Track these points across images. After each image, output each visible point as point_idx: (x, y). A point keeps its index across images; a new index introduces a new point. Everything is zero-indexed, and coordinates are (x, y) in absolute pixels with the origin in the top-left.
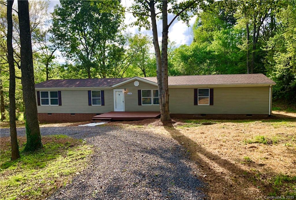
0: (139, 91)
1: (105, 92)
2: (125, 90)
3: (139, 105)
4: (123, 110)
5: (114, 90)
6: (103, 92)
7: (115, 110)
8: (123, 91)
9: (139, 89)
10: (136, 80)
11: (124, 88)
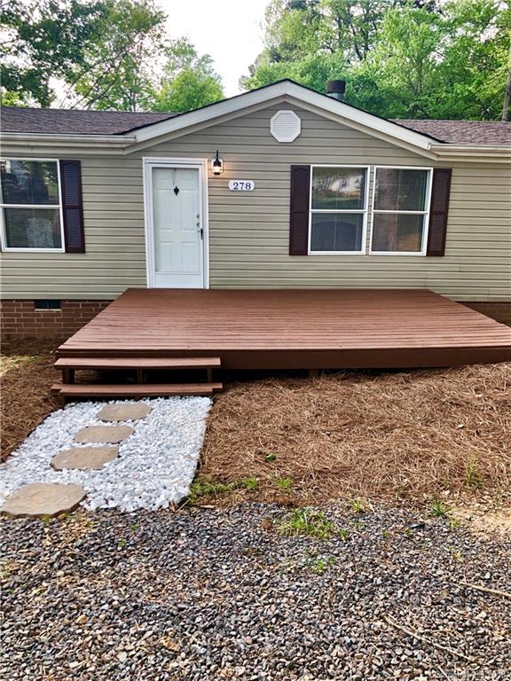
0: (299, 175)
1: (84, 172)
2: (217, 164)
3: (292, 253)
4: (199, 282)
5: (148, 162)
6: (72, 168)
7: (154, 281)
8: (206, 167)
9: (301, 160)
10: (285, 103)
11: (214, 149)
